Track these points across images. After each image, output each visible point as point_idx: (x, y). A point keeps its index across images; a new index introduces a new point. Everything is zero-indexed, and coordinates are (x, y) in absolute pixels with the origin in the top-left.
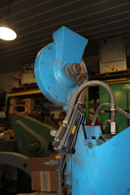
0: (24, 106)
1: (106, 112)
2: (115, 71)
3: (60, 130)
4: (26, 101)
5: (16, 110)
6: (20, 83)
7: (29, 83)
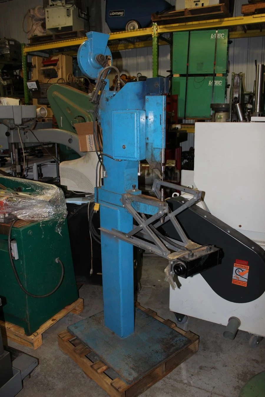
0: (56, 68)
1: (181, 75)
2: (200, 6)
3: (92, 92)
4: (58, 60)
5: (43, 76)
6: (44, 25)
7: (60, 27)
